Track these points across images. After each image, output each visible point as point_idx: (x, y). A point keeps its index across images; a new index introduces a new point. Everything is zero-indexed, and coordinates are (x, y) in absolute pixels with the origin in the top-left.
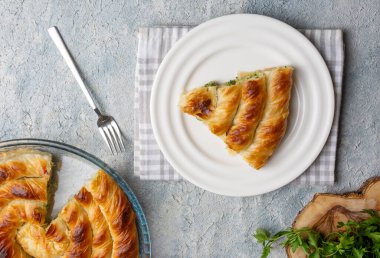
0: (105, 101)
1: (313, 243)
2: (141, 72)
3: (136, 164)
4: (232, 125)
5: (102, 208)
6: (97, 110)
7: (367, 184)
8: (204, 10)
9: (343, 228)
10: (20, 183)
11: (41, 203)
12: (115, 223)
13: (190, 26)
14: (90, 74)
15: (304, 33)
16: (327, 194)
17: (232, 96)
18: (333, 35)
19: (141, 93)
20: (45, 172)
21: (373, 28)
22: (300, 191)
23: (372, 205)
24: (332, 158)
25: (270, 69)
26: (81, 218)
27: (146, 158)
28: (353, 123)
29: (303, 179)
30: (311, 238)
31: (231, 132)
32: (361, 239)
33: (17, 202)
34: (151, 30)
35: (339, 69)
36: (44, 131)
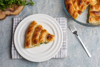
0: (75, 38)
1: (19, 2)
2: (66, 46)
3: (66, 21)
4: (41, 32)
5: (75, 9)
6: (77, 35)
7: (5, 18)
8: (49, 63)
9: (11, 6)
10: (97, 15)
11: (91, 10)
12: (71, 6)
13: (53, 58)
14: (80, 45)
15: (22, 57)
16: (15, 15)
17: (41, 40)
18: (14, 57)
19: (66, 40)
20: (90, 19)
21: (4, 59)
22: (22, 16)
23: (3, 13)
24: (14, 24)
25: (31, 47)
26: (80, 7)
27: (64, 23)
28: (9, 34)
29: (22, 19)
30: (20, 3)
31: (41, 30)
32: (6, 3)
33: (97, 10)
34: (63, 57)
35: (13, 48)
36: (91, 30)
